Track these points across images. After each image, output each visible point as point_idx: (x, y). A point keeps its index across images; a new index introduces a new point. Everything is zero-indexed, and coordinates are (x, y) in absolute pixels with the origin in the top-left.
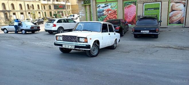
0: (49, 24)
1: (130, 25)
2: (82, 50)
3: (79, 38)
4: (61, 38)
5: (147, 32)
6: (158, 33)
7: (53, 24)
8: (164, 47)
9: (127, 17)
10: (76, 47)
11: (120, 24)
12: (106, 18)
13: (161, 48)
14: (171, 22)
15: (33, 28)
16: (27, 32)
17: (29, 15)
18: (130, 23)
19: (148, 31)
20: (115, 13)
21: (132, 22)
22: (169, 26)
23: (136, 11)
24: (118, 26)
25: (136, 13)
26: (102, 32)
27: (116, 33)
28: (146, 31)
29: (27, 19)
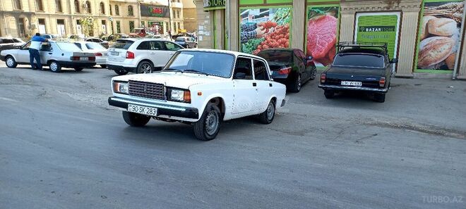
0: (117, 50)
1: (319, 65)
2: (180, 121)
3: (169, 89)
4: (126, 88)
5: (357, 85)
6: (384, 90)
7: (126, 51)
8: (396, 127)
9: (313, 45)
10: (161, 111)
11: (292, 61)
12: (260, 44)
13: (386, 128)
14: (423, 65)
15: (79, 57)
16: (63, 68)
17: (78, 26)
18: (319, 60)
19: (360, 84)
20: (285, 34)
21: (325, 60)
22: (418, 73)
23: (337, 31)
24: (287, 66)
25: (335, 36)
26: (234, 78)
27: (274, 83)
28: (354, 83)
29: (72, 37)
